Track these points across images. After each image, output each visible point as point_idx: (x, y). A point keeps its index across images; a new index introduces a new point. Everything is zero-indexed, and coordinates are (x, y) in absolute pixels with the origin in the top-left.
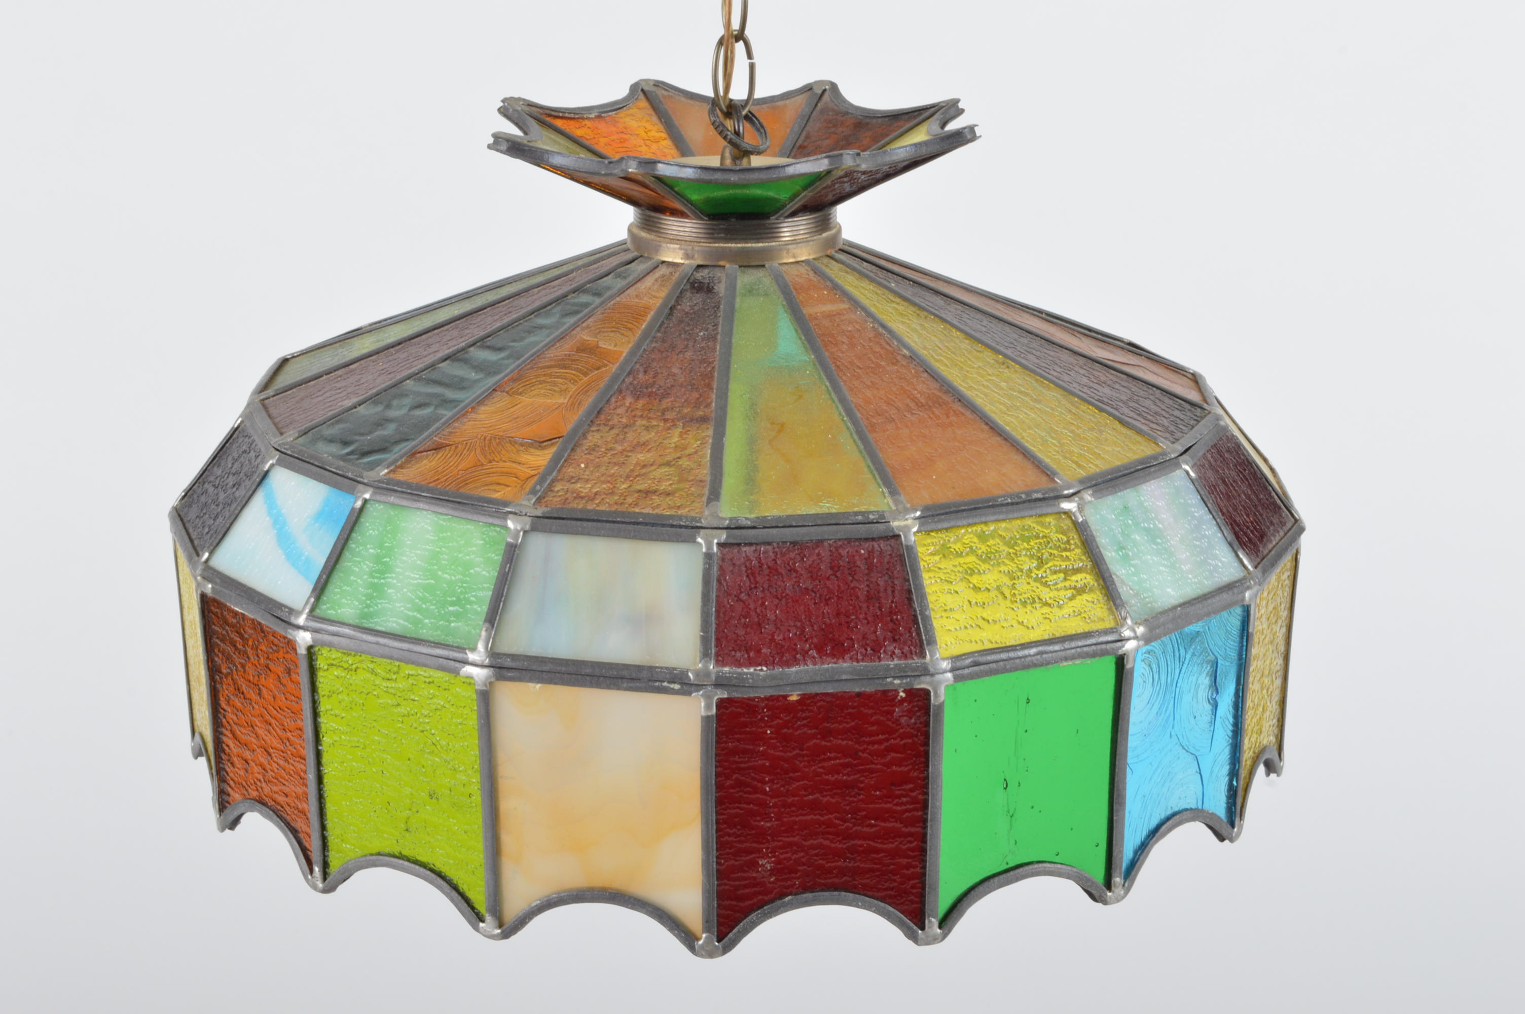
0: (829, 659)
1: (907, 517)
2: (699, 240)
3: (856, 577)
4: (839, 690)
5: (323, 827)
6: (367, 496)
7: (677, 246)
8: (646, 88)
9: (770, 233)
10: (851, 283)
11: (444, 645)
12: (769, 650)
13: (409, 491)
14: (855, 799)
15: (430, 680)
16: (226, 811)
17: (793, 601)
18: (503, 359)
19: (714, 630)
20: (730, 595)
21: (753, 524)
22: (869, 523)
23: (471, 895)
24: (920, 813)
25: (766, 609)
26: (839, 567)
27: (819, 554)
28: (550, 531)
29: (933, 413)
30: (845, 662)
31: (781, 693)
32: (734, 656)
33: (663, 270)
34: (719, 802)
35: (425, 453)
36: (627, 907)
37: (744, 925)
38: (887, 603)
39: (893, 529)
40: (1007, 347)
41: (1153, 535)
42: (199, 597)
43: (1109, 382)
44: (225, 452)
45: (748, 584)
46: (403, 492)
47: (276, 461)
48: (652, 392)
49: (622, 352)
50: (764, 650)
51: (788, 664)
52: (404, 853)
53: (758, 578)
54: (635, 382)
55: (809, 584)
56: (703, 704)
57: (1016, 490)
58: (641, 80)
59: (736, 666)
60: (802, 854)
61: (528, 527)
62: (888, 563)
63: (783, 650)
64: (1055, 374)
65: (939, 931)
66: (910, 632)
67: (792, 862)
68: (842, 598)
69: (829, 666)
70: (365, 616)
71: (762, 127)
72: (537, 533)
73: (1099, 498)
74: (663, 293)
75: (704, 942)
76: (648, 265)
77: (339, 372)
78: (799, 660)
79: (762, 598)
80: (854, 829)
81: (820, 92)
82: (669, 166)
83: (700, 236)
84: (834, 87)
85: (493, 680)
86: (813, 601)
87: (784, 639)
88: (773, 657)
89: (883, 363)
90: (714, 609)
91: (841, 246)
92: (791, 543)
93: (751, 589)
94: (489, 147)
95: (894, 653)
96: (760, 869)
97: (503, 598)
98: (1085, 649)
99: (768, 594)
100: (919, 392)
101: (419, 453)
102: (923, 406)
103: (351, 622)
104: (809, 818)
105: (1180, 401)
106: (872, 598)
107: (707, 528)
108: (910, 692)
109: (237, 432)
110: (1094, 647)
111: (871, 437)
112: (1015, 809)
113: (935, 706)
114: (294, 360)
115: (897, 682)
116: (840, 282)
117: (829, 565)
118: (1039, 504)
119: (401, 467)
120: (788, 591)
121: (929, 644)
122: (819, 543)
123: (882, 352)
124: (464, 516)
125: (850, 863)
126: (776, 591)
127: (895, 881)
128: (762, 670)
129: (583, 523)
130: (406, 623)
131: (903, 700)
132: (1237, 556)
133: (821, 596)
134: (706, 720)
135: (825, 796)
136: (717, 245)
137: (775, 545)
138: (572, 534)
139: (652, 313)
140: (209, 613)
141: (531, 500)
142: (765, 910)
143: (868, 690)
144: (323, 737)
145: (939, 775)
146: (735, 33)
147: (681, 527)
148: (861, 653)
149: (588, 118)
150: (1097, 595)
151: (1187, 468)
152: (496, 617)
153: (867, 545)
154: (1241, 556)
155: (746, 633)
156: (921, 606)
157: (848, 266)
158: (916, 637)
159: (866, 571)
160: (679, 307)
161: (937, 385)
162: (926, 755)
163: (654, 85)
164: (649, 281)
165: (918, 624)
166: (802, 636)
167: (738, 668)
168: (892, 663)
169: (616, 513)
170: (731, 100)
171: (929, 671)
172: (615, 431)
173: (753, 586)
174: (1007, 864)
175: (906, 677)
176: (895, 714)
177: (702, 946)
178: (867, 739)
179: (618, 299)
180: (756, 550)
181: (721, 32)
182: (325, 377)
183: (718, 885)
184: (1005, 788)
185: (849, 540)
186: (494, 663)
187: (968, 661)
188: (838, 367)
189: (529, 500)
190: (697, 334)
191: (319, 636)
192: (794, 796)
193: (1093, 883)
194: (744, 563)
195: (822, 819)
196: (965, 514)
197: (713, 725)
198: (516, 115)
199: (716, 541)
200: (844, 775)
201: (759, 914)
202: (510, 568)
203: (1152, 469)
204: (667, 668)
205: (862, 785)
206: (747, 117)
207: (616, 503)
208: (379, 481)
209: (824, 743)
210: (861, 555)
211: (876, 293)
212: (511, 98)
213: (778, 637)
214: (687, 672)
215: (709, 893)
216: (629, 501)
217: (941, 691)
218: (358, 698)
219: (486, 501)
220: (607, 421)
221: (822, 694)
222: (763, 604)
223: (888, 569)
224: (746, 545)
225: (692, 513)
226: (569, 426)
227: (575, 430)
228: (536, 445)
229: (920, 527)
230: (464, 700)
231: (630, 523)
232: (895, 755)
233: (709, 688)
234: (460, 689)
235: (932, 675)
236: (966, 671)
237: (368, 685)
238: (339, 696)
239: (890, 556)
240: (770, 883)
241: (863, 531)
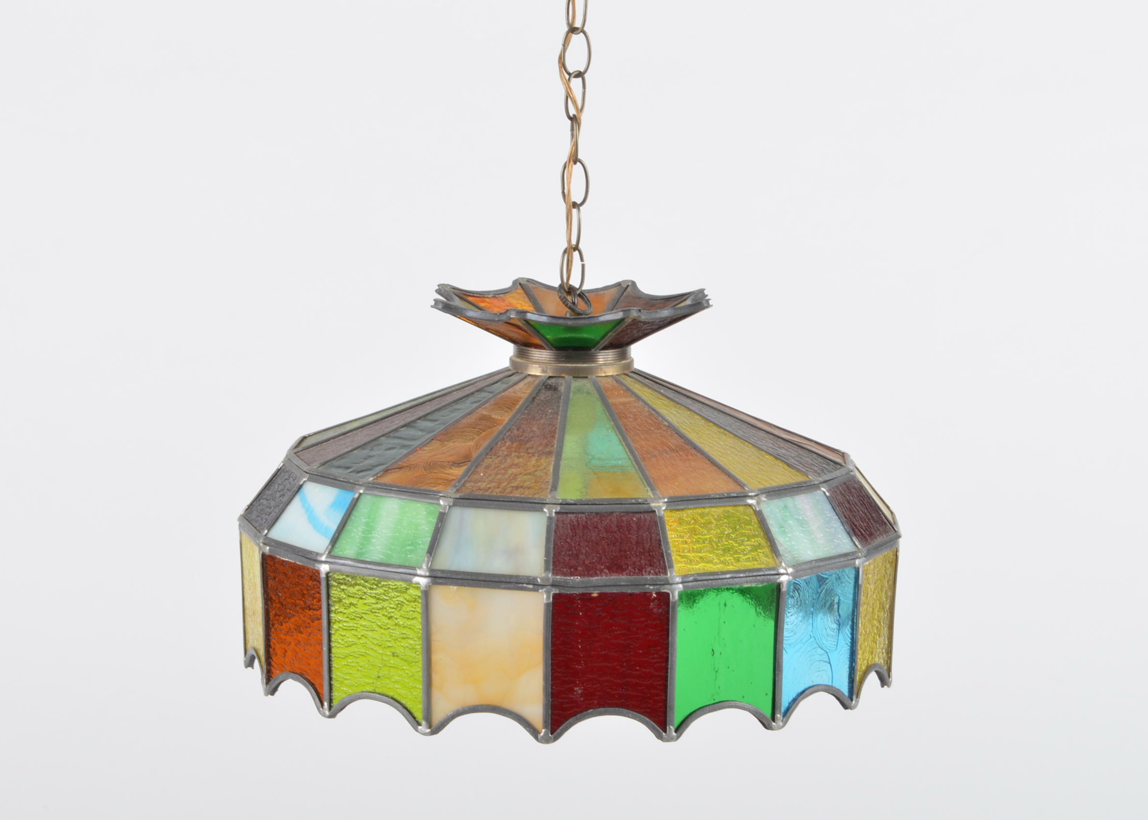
0: (614, 574)
1: (660, 501)
2: (550, 362)
3: (631, 532)
4: (619, 591)
5: (330, 679)
6: (361, 491)
7: (538, 366)
8: (522, 282)
9: (592, 359)
10: (637, 388)
11: (404, 566)
12: (582, 568)
13: (385, 488)
14: (628, 654)
15: (396, 587)
16: (271, 682)
17: (596, 543)
18: (437, 425)
19: (552, 557)
20: (561, 539)
21: (575, 502)
22: (638, 504)
23: (414, 710)
24: (664, 664)
25: (581, 547)
26: (621, 526)
27: (610, 520)
28: (464, 506)
29: (679, 454)
30: (623, 575)
31: (588, 592)
32: (562, 571)
33: (529, 379)
35: (393, 470)
37: (566, 725)
38: (647, 546)
39: (652, 507)
40: (726, 426)
41: (802, 523)
42: (261, 555)
43: (786, 448)
44: (273, 482)
45: (571, 533)
46: (381, 488)
47: (308, 479)
48: (521, 440)
49: (504, 420)
50: (579, 568)
51: (592, 576)
52: (377, 689)
53: (577, 531)
54: (512, 435)
55: (605, 535)
56: (545, 596)
57: (722, 492)
58: (519, 278)
59: (563, 576)
60: (599, 685)
61: (451, 504)
62: (649, 525)
63: (589, 568)
64: (753, 440)
65: (674, 734)
66: (659, 561)
67: (592, 689)
68: (623, 542)
69: (614, 577)
70: (361, 554)
71: (589, 301)
72: (457, 507)
73: (770, 500)
74: (529, 391)
75: (544, 734)
76: (521, 376)
77: (340, 438)
78: (598, 574)
79: (579, 542)
80: (628, 671)
81: (625, 286)
82: (533, 315)
83: (551, 359)
84: (634, 283)
85: (431, 584)
86: (607, 544)
87: (590, 563)
88: (584, 572)
89: (652, 429)
90: (552, 546)
91: (633, 370)
92: (595, 513)
93: (573, 536)
94: (432, 307)
95: (650, 572)
96: (575, 693)
97: (437, 541)
98: (758, 578)
99: (582, 539)
100: (672, 443)
101: (390, 470)
102: (673, 450)
103: (352, 557)
104: (602, 664)
105: (828, 461)
106: (639, 543)
107: (550, 504)
108: (658, 594)
109: (280, 471)
110: (763, 577)
111: (642, 464)
112: (719, 667)
113: (672, 602)
114: (309, 437)
115: (651, 587)
116: (631, 387)
117: (616, 525)
118: (735, 499)
119: (380, 477)
120: (593, 539)
121: (669, 568)
122: (611, 513)
123: (652, 423)
124: (416, 500)
125: (625, 691)
126: (587, 538)
127: (650, 703)
128: (577, 578)
129: (482, 501)
130: (382, 557)
131: (655, 598)
132: (852, 540)
133: (611, 541)
134: (547, 605)
135: (612, 652)
136: (560, 365)
137: (587, 514)
138: (475, 507)
139: (523, 400)
140: (266, 564)
142: (577, 717)
143: (636, 592)
144: (333, 625)
145: (674, 643)
146: (574, 246)
147: (535, 503)
148: (632, 571)
149: (488, 298)
150: (767, 550)
151: (824, 490)
152: (433, 550)
153: (637, 516)
154: (854, 540)
155: (570, 559)
156: (666, 548)
157: (636, 380)
158: (663, 564)
159: (636, 529)
160: (538, 398)
161: (683, 441)
162: (668, 630)
163: (527, 281)
164: (521, 385)
165: (664, 557)
166: (600, 562)
167: (565, 577)
168: (649, 577)
169: (502, 497)
170: (571, 285)
171: (669, 582)
172: (500, 458)
173: (574, 535)
174: (714, 699)
175: (657, 585)
176: (650, 606)
177: (542, 737)
178: (635, 620)
179: (503, 394)
180: (576, 516)
181: (565, 245)
182: (332, 440)
183: (552, 701)
184: (713, 655)
185: (627, 513)
186: (432, 575)
187: (691, 579)
188: (627, 429)
189: (452, 490)
190: (548, 411)
191: (333, 566)
192: (594, 651)
193: (764, 716)
194: (569, 523)
195: (610, 665)
196: (692, 502)
197: (550, 609)
198: (446, 293)
199: (554, 511)
200: (622, 640)
201: (574, 719)
202: (441, 525)
203: (803, 488)
204: (526, 576)
205: (632, 647)
206: (579, 295)
207: (500, 492)
208: (368, 483)
209: (611, 621)
210: (634, 521)
211: (652, 394)
212: (444, 284)
213: (587, 562)
214: (537, 578)
215: (547, 706)
216: (507, 491)
217: (676, 594)
218: (354, 601)
219: (428, 491)
220: (496, 453)
221: (611, 593)
222: (579, 544)
223: (648, 528)
224: (570, 513)
225: (542, 497)
226: (475, 455)
227: (478, 457)
228: (456, 465)
229: (667, 507)
230: (414, 597)
231: (507, 501)
232: (650, 630)
233: (549, 587)
234: (412, 591)
235: (671, 584)
236: (690, 584)
237: (360, 593)
238: (344, 601)
239: (650, 521)
240: (580, 701)
241: (635, 508)
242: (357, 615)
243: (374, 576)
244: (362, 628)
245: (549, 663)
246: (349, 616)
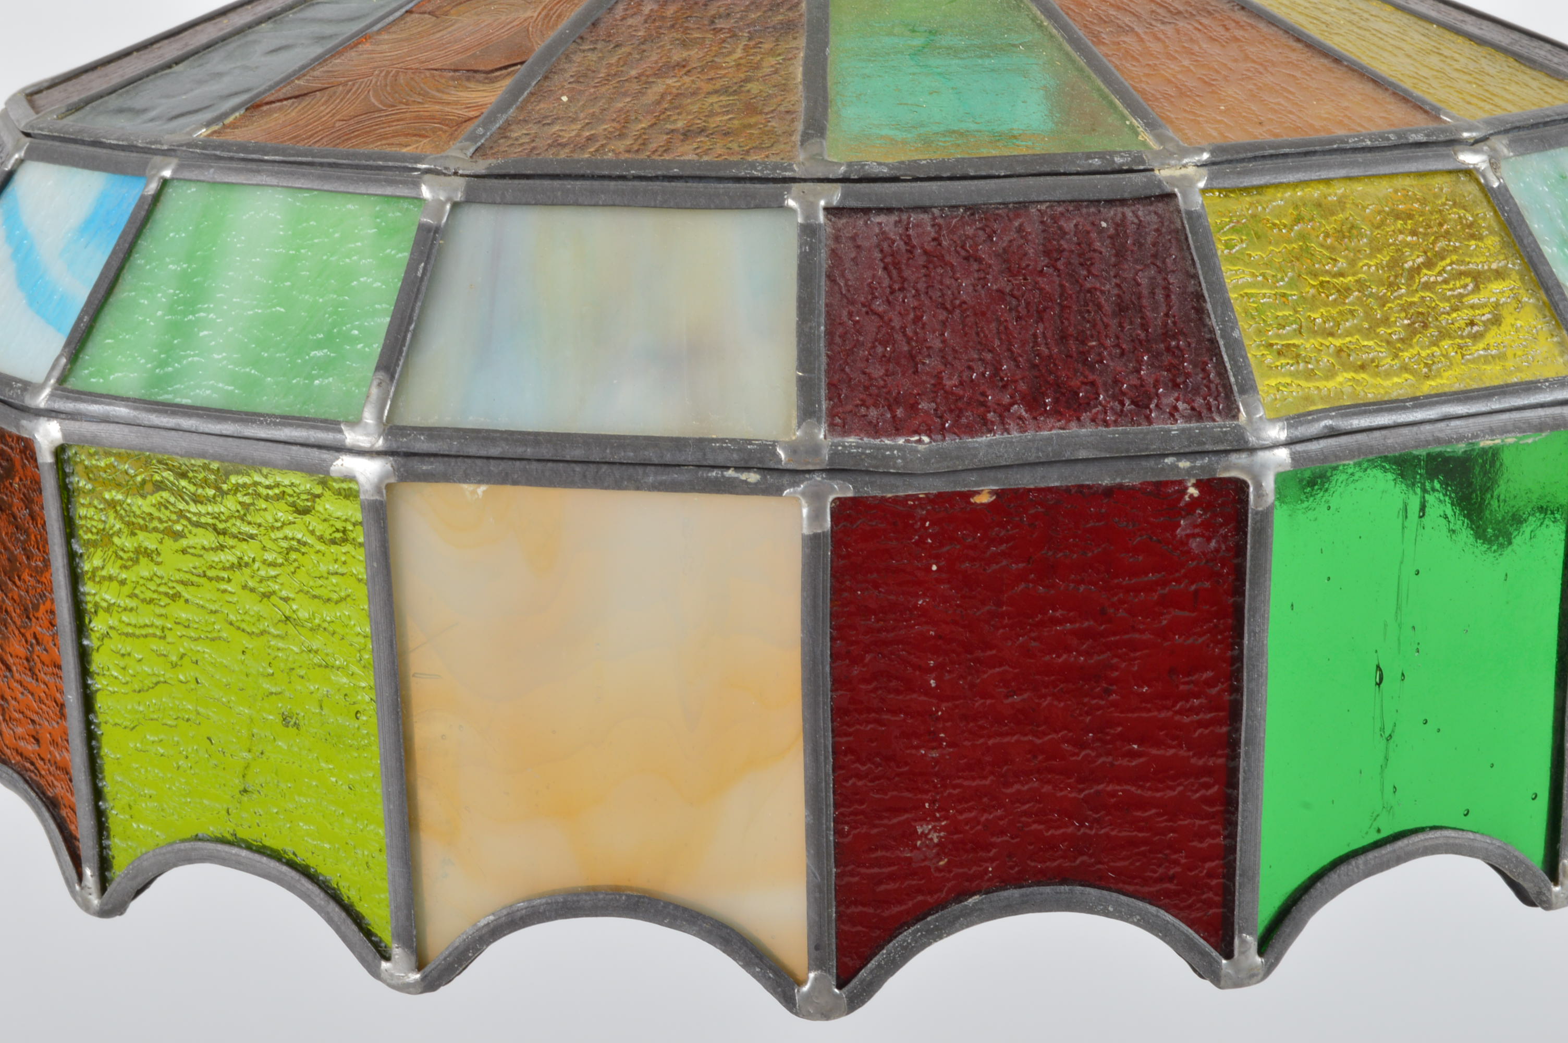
0: (1051, 421)
1: (1185, 161)
3: (1093, 270)
4: (1071, 482)
5: (98, 794)
6: (167, 173)
11: (299, 419)
12: (933, 405)
13: (242, 155)
14: (1103, 703)
15: (277, 491)
17: (975, 314)
19: (823, 367)
20: (852, 302)
21: (895, 173)
22: (1112, 172)
23: (363, 908)
24: (1226, 729)
25: (923, 328)
26: (1061, 251)
27: (1020, 229)
28: (505, 203)
30: (1082, 426)
31: (958, 488)
32: (864, 416)
34: (838, 712)
35: (278, 104)
36: (661, 923)
37: (889, 954)
38: (1156, 318)
39: (1160, 181)
45: (886, 282)
46: (231, 159)
50: (923, 405)
51: (971, 430)
52: (240, 835)
53: (907, 273)
55: (1003, 283)
56: (805, 511)
59: (869, 435)
60: (1000, 812)
61: (459, 197)
62: (1154, 244)
63: (960, 404)
65: (1259, 960)
66: (1204, 370)
67: (980, 827)
68: (1070, 307)
69: (1052, 434)
70: (159, 381)
72: (478, 205)
73: (1522, 154)
75: (813, 988)
78: (993, 423)
79: (914, 308)
80: (1100, 761)
85: (393, 481)
86: (1014, 314)
87: (961, 383)
88: (941, 417)
90: (822, 328)
92: (967, 208)
93: (892, 292)
95: (1175, 408)
96: (919, 843)
97: (412, 326)
98: (1527, 414)
99: (927, 302)
101: (267, 103)
103: (131, 394)
104: (1012, 739)
106: (1128, 309)
107: (805, 180)
108: (1209, 486)
112: (1395, 725)
113: (1257, 513)
115: (1184, 464)
117: (1041, 247)
118: (1420, 152)
120: (964, 296)
121: (1242, 391)
122: (1022, 206)
124: (342, 189)
125: (1091, 828)
126: (943, 295)
127: (1176, 863)
128: (920, 441)
129: (565, 182)
130: (230, 388)
131: (1195, 503)
133: (1028, 304)
134: (813, 542)
135: (1045, 696)
137: (936, 211)
138: (546, 204)
141: (467, 149)
142: (929, 923)
143: (1126, 482)
144: (90, 621)
145: (1261, 653)
147: (753, 179)
148: (1112, 408)
150: (1539, 320)
152: (398, 359)
153: (1112, 213)
155: (887, 374)
156: (1223, 322)
158: (1217, 381)
159: (1113, 259)
162: (1238, 612)
165: (1219, 355)
166: (997, 380)
167: (874, 438)
168: (1175, 427)
169: (631, 164)
171: (1247, 442)
172: (624, 50)
173: (896, 286)
174: (1379, 831)
175: (1201, 454)
176: (1178, 531)
177: (808, 996)
178: (1126, 581)
180: (900, 221)
183: (838, 876)
184: (1378, 684)
185: (1077, 203)
186: (394, 446)
187: (1319, 427)
189: (463, 151)
191: (74, 426)
192: (984, 696)
193: (1524, 868)
194: (878, 245)
195: (1038, 741)
196: (1290, 162)
197: (825, 555)
199: (822, 203)
200: (1080, 654)
201: (918, 930)
202: (425, 269)
204: (732, 441)
205: (1115, 674)
207: (628, 150)
208: (189, 145)
209: (1041, 589)
210: (1101, 231)
213: (950, 381)
214: (774, 446)
215: (821, 891)
216: (653, 146)
217: (1269, 484)
218: (149, 541)
219: (380, 159)
220: (609, 35)
221: (1039, 490)
222: (918, 319)
223: (1155, 256)
224: (880, 210)
225: (774, 159)
226: (539, 46)
227: (550, 50)
228: (480, 76)
229: (1210, 179)
230: (339, 525)
231: (657, 178)
232: (1178, 613)
233: (818, 478)
234: (330, 506)
235: (1252, 450)
236: (1314, 446)
237: (164, 514)
238: (116, 540)
239: (1157, 230)
240: (939, 870)
241: (1103, 186)
242: (163, 589)
243: (203, 455)
244: (180, 630)
245: (826, 747)
246: (137, 592)
